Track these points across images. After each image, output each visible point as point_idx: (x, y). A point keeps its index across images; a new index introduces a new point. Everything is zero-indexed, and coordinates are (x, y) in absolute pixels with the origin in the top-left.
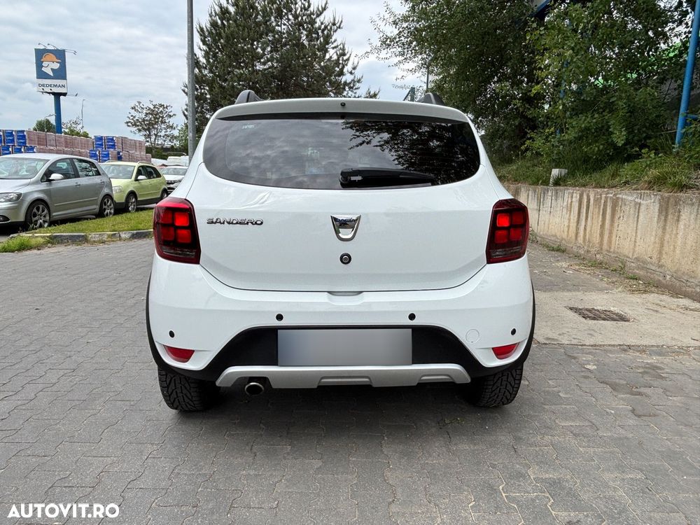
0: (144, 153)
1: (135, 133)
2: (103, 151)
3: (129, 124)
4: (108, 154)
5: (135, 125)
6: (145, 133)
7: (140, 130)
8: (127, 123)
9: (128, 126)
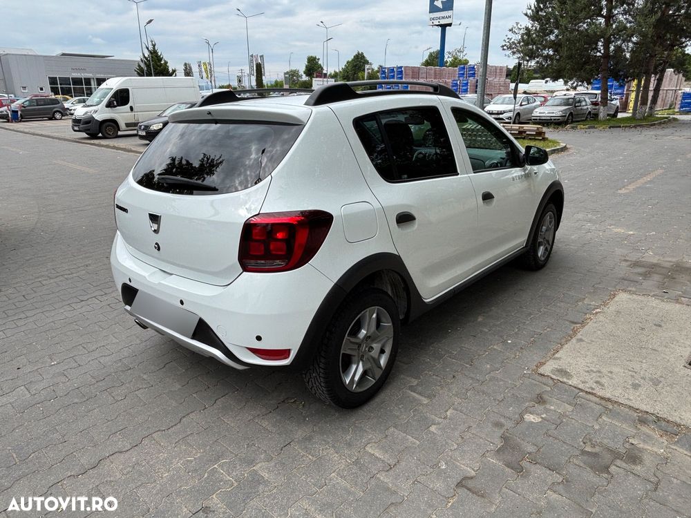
0: (503, 79)
1: (509, 57)
2: (463, 80)
3: (505, 48)
4: (467, 83)
5: (510, 48)
6: (519, 55)
7: (514, 53)
8: (503, 46)
9: (504, 49)
